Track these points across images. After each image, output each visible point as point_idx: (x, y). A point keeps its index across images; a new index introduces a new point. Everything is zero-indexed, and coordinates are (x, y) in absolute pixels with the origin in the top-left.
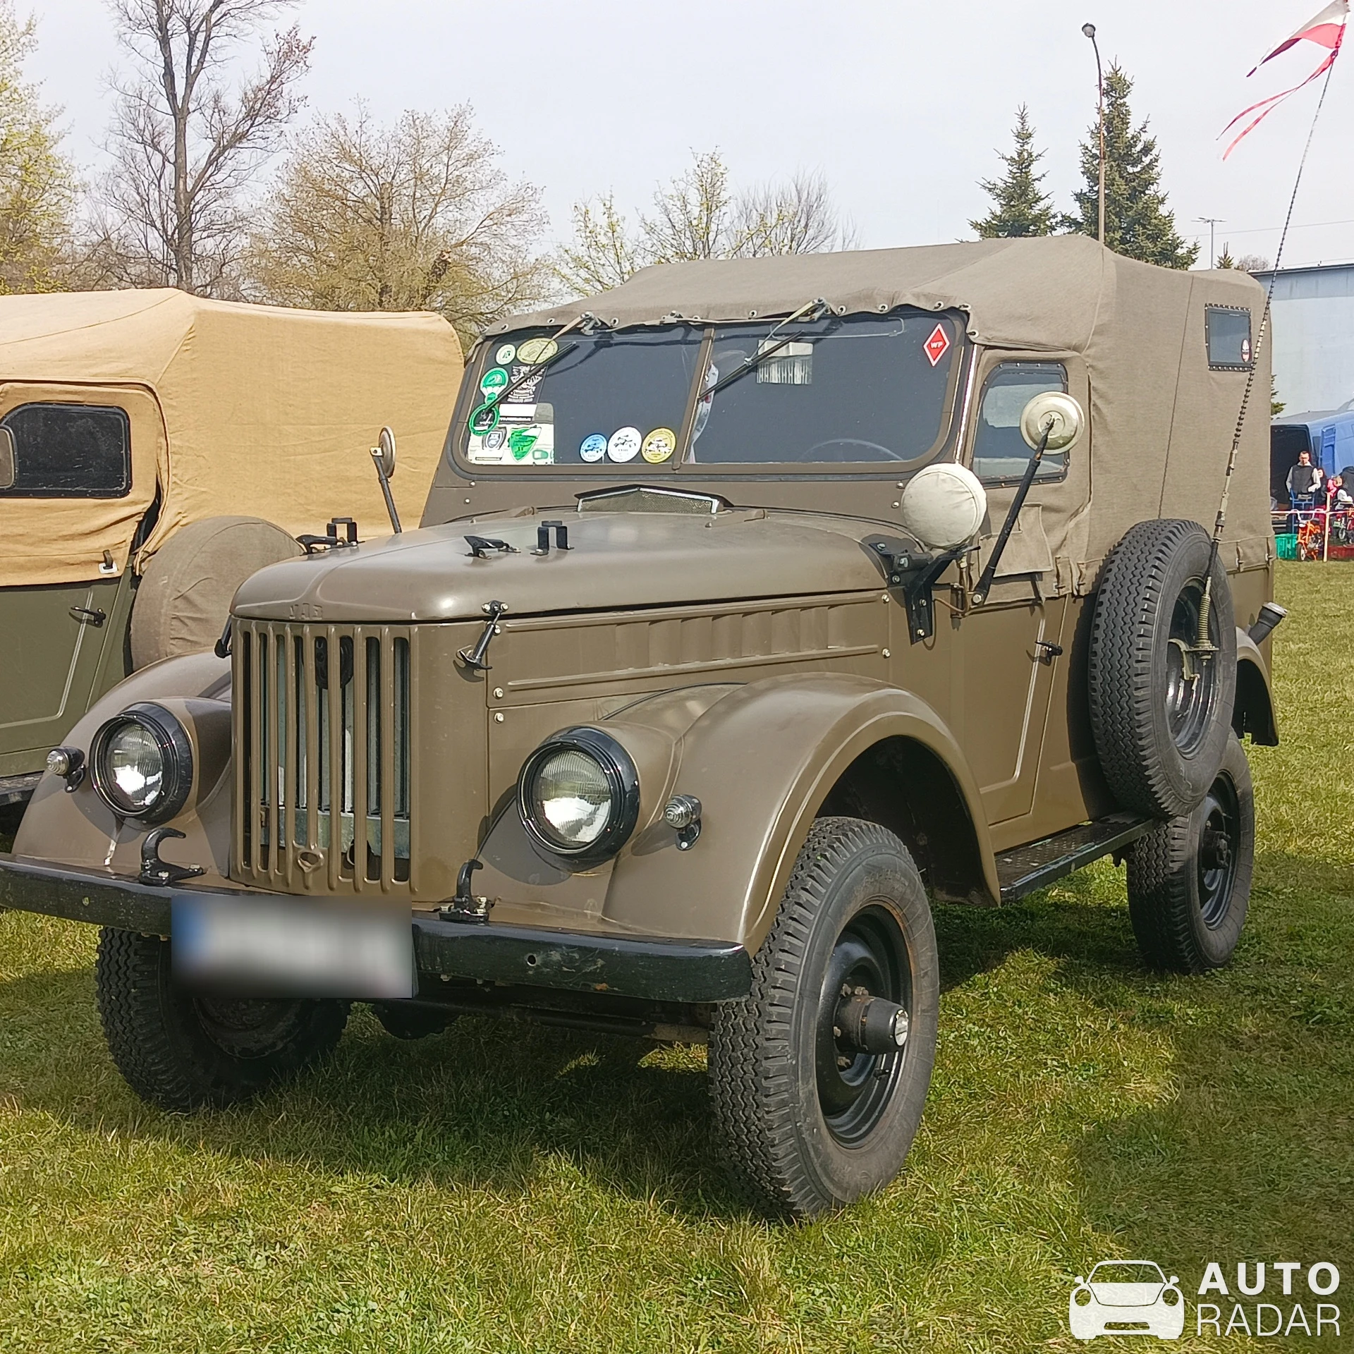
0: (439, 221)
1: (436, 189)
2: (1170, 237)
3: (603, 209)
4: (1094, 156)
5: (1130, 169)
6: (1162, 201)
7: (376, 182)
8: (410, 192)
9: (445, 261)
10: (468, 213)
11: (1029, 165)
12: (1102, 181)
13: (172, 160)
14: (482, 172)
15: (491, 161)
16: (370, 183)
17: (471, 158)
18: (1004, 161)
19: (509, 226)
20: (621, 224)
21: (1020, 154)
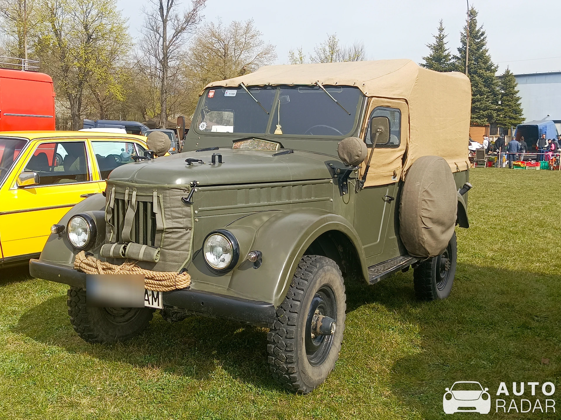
0: (242, 56)
1: (241, 46)
2: (490, 63)
3: (299, 53)
4: (465, 36)
5: (477, 41)
6: (487, 51)
7: (223, 44)
8: (233, 47)
9: (244, 69)
10: (252, 54)
11: (443, 39)
12: (468, 44)
13: (162, 36)
14: (256, 41)
15: (259, 37)
16: (221, 44)
17: (253, 36)
18: (434, 37)
19: (264, 58)
20: (304, 58)
21: (440, 35)
